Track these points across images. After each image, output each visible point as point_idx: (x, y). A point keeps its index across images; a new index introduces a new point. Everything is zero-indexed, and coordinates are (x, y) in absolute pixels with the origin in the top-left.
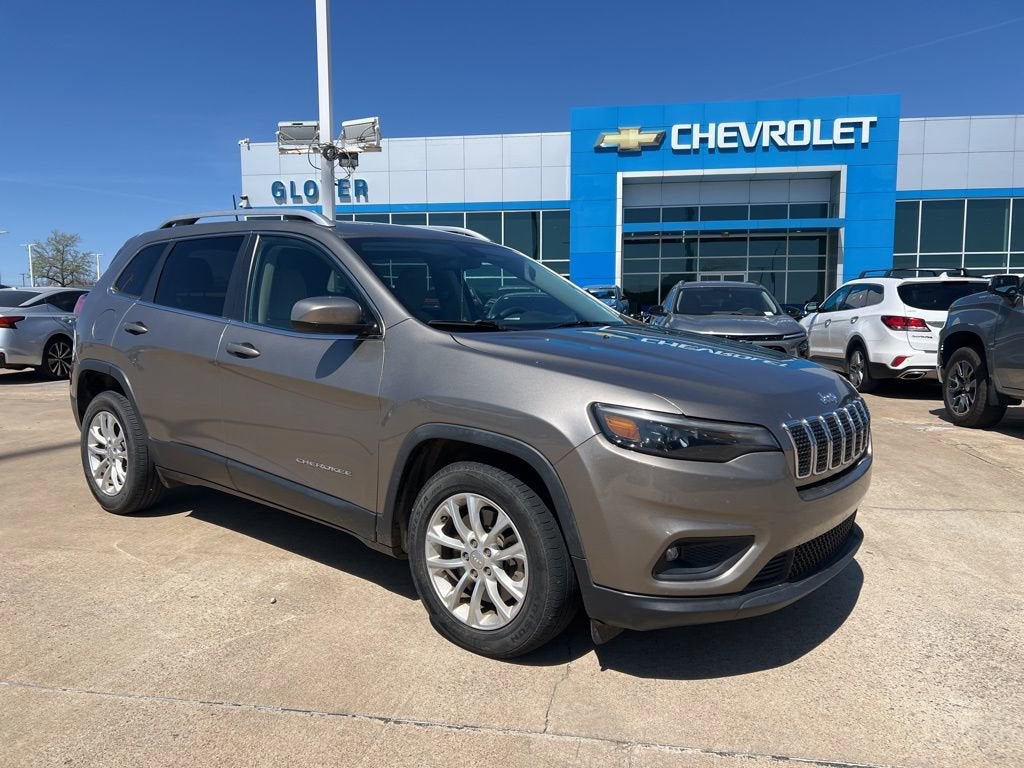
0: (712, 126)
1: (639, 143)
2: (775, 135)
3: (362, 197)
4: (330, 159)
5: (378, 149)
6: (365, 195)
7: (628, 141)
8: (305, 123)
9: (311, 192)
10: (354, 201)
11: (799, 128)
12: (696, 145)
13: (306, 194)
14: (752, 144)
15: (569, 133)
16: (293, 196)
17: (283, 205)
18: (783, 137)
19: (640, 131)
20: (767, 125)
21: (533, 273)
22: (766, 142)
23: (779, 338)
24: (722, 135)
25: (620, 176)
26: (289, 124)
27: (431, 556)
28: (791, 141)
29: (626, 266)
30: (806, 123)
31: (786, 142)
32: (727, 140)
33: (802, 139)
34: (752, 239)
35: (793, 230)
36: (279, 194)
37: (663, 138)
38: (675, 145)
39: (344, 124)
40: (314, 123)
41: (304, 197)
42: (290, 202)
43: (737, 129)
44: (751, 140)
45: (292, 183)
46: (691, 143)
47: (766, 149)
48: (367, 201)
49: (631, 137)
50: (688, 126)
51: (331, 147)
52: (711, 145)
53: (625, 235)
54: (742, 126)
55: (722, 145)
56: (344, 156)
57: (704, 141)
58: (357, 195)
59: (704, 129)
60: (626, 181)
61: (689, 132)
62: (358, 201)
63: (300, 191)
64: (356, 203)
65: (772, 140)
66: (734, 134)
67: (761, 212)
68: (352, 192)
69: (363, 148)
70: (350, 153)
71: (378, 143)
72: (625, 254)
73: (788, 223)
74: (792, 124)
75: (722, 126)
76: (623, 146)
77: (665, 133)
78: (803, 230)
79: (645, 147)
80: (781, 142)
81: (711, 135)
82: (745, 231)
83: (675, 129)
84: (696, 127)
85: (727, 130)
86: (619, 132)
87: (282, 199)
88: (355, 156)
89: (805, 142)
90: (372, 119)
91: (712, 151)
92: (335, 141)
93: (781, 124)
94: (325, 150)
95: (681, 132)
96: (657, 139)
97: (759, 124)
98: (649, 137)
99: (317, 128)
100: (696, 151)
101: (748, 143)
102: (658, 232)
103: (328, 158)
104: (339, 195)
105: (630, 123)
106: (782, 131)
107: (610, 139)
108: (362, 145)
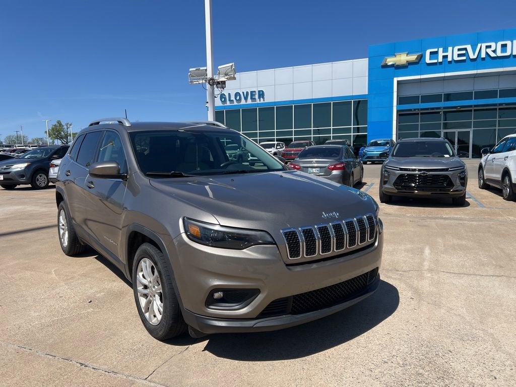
0: (450, 49)
1: (407, 61)
2: (489, 51)
3: (262, 99)
4: (212, 85)
5: (234, 78)
6: (263, 98)
7: (400, 60)
8: (201, 68)
9: (238, 98)
10: (258, 101)
11: (504, 46)
12: (440, 59)
13: (236, 99)
14: (475, 57)
15: (368, 59)
16: (230, 100)
17: (225, 105)
18: (494, 51)
19: (407, 55)
20: (484, 45)
21: (245, 143)
22: (483, 55)
23: (447, 170)
24: (456, 53)
25: (396, 80)
26: (194, 69)
27: (140, 287)
28: (499, 54)
29: (399, 128)
30: (509, 43)
31: (496, 54)
32: (459, 55)
33: (506, 52)
34: (475, 110)
35: (500, 104)
36: (223, 100)
37: (421, 58)
38: (428, 61)
39: (219, 67)
40: (205, 68)
41: (235, 101)
42: (228, 103)
43: (466, 49)
44: (474, 55)
45: (229, 94)
46: (438, 59)
47: (483, 59)
48: (264, 100)
49: (402, 58)
50: (436, 50)
51: (212, 79)
52: (450, 59)
53: (398, 111)
54: (469, 47)
55: (456, 58)
56: (218, 83)
57: (445, 57)
58: (259, 98)
59: (445, 50)
60: (399, 82)
61: (437, 53)
62: (260, 101)
63: (233, 98)
64: (259, 102)
65: (487, 53)
66: (464, 52)
67: (480, 95)
68: (257, 97)
69: (227, 79)
70: (222, 82)
71: (234, 76)
72: (398, 122)
73: (498, 100)
74: (499, 44)
75: (456, 48)
76: (398, 63)
77: (422, 54)
78: (507, 104)
79: (410, 63)
80: (493, 55)
81: (449, 54)
82: (471, 106)
83: (428, 52)
84: (441, 50)
85: (459, 50)
86: (395, 56)
87: (225, 102)
88: (224, 83)
89: (508, 53)
90: (231, 64)
91: (450, 62)
92: (215, 76)
93: (493, 44)
94: (209, 81)
95: (431, 53)
96: (417, 58)
97: (479, 45)
98: (413, 58)
99: (206, 70)
100: (441, 63)
101: (472, 56)
102: (418, 109)
103: (210, 85)
104: (251, 99)
105: (401, 51)
106: (493, 48)
107: (390, 61)
108: (227, 77)
